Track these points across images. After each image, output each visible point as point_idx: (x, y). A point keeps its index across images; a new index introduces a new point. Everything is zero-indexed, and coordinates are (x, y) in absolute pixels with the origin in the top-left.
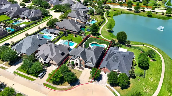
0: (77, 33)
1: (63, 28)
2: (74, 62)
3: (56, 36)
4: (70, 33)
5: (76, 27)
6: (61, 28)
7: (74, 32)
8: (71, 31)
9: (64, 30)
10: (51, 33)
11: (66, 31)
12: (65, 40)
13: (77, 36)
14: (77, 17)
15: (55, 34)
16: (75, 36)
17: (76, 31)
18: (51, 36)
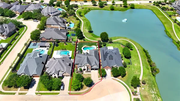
0: (65, 41)
1: (50, 39)
2: (81, 69)
3: (47, 49)
4: (59, 42)
5: (63, 35)
6: (48, 39)
7: (62, 41)
8: (58, 40)
9: (51, 40)
10: (41, 47)
11: (55, 41)
12: (59, 50)
13: (67, 43)
14: (57, 24)
15: (45, 47)
16: (66, 44)
17: (64, 39)
18: (43, 50)
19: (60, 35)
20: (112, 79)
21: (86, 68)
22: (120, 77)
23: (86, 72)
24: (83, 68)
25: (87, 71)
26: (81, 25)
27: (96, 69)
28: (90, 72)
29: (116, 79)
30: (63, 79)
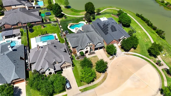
0: (41, 22)
1: (17, 24)
2: (82, 52)
3: (19, 38)
4: (32, 26)
5: (35, 16)
6: (14, 25)
7: (36, 23)
8: (31, 23)
9: (20, 25)
10: (7, 37)
11: (26, 25)
12: (37, 36)
13: (45, 25)
14: (20, 4)
15: (14, 36)
16: (44, 27)
17: (39, 20)
18: (12, 42)
19: (31, 16)
20: (124, 54)
21: (89, 49)
22: (132, 49)
23: (89, 55)
24: (84, 51)
25: (91, 54)
26: (52, 2)
27: (101, 48)
28: (94, 53)
29: (129, 53)
30: (62, 73)
